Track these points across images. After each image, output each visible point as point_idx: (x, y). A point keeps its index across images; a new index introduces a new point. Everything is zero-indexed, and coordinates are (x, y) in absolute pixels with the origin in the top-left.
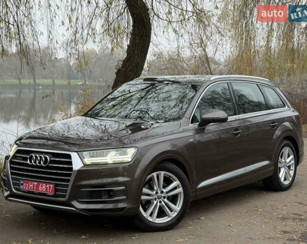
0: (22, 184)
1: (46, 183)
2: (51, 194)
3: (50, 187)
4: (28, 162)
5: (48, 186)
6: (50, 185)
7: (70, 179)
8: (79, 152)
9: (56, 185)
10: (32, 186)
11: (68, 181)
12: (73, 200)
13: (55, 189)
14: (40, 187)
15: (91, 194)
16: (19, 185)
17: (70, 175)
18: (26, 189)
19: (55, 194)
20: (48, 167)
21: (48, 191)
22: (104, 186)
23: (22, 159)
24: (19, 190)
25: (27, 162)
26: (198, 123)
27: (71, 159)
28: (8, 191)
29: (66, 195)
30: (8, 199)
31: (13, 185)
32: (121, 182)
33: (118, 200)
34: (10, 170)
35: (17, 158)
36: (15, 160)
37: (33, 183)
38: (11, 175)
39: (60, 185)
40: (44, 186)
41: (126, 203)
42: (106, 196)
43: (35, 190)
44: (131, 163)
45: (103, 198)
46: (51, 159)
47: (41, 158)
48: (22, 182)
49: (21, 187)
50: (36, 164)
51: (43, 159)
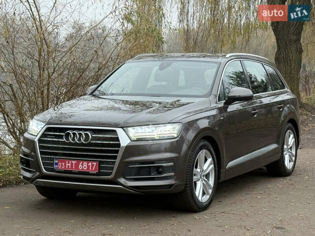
0: (57, 164)
1: (88, 161)
4: (64, 140)
5: (90, 164)
6: (93, 163)
7: (117, 156)
8: (124, 128)
9: (100, 163)
10: (70, 165)
11: (115, 157)
12: (120, 177)
13: (99, 166)
14: (80, 166)
15: (139, 171)
16: (52, 164)
17: (117, 152)
18: (61, 168)
19: (99, 171)
20: (90, 144)
21: (90, 169)
22: (153, 162)
23: (54, 137)
24: (53, 170)
25: (63, 140)
26: (224, 101)
27: (117, 135)
28: (34, 172)
29: (112, 172)
30: (35, 181)
31: (43, 166)
32: (170, 158)
33: (166, 177)
34: (39, 149)
35: (48, 136)
36: (46, 139)
37: (71, 162)
38: (40, 155)
39: (105, 162)
40: (85, 164)
41: (174, 180)
42: (155, 173)
43: (74, 169)
44: (178, 138)
45: (152, 175)
46: (93, 135)
47: (80, 134)
48: (57, 162)
49: (56, 167)
50: (75, 142)
51: (83, 136)
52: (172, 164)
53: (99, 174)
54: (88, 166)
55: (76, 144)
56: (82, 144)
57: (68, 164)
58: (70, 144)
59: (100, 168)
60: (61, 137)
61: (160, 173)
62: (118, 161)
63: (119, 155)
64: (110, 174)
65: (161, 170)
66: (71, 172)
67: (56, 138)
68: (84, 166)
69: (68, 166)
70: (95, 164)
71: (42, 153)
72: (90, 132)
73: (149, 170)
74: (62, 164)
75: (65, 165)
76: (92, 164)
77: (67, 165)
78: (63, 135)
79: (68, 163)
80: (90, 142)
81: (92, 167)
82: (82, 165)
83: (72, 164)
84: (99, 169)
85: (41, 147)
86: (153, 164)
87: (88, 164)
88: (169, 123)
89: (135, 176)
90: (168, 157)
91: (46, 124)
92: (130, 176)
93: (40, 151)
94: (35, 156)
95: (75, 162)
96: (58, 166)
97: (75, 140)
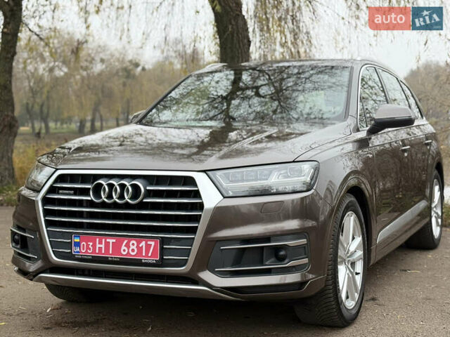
0: (78, 244)
1: (139, 238)
2: (152, 260)
3: (148, 247)
4: (91, 197)
5: (143, 244)
6: (149, 243)
7: (197, 227)
9: (163, 241)
11: (193, 230)
12: (203, 270)
13: (162, 249)
14: (123, 247)
15: (239, 257)
16: (69, 245)
17: (197, 219)
18: (86, 252)
20: (142, 206)
21: (144, 254)
23: (72, 192)
24: (70, 256)
25: (89, 198)
26: (368, 128)
27: (196, 186)
28: (36, 260)
29: (187, 259)
30: (36, 278)
31: (52, 248)
32: (300, 229)
33: (294, 267)
34: (44, 217)
35: (61, 191)
36: (56, 197)
37: (105, 241)
38: (46, 228)
39: (173, 241)
40: (133, 244)
41: (308, 272)
42: (273, 259)
43: (111, 254)
44: (313, 191)
45: (267, 263)
46: (148, 188)
50: (112, 200)
51: (128, 189)
52: (304, 241)
53: (162, 263)
55: (115, 205)
56: (127, 206)
58: (103, 205)
59: (163, 251)
60: (85, 192)
61: (281, 259)
62: (198, 238)
63: (202, 226)
64: (184, 263)
66: (105, 260)
67: (75, 194)
69: (100, 248)
70: (153, 243)
73: (260, 255)
76: (146, 243)
77: (98, 246)
78: (90, 189)
79: (101, 243)
81: (147, 250)
82: (128, 246)
83: (107, 244)
85: (47, 213)
86: (270, 242)
87: (138, 243)
88: (294, 162)
89: (232, 266)
90: (297, 227)
91: (57, 169)
92: (223, 268)
93: (46, 221)
94: (37, 230)
95: (114, 241)
96: (80, 249)
97: (112, 198)
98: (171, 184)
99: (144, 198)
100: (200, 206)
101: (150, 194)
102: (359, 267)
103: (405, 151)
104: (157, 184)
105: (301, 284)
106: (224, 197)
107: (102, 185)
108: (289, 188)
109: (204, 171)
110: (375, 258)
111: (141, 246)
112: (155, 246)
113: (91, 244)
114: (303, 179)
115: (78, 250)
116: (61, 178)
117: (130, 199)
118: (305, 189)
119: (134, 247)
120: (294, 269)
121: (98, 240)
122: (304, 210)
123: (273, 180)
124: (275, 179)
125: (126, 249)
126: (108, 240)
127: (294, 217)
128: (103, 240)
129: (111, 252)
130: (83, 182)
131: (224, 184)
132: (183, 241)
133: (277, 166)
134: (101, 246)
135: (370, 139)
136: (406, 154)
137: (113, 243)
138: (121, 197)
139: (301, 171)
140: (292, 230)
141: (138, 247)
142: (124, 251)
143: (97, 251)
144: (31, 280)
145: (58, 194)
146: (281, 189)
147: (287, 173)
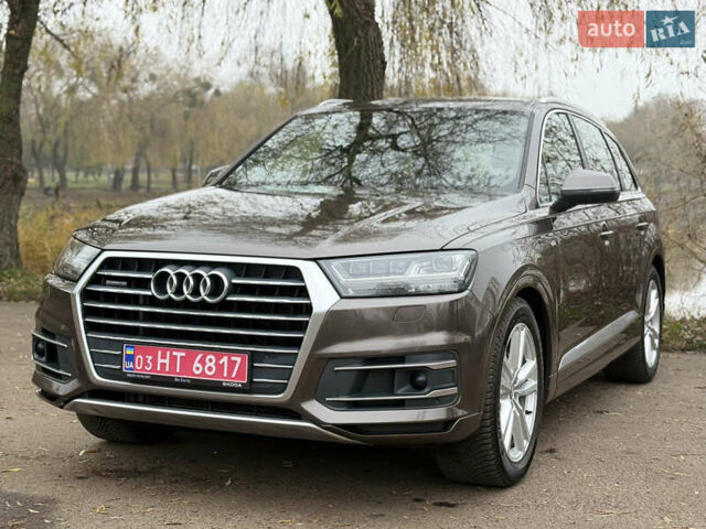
0: (131, 358)
1: (219, 352)
2: (237, 383)
3: (232, 364)
4: (152, 292)
5: (225, 360)
6: (233, 358)
7: (302, 339)
8: (321, 262)
9: (254, 357)
10: (167, 361)
11: (297, 343)
12: (307, 398)
13: (251, 368)
14: (196, 364)
15: (361, 382)
16: (118, 359)
17: (302, 327)
18: (143, 369)
19: (251, 381)
20: (225, 306)
21: (225, 375)
22: (399, 357)
23: (125, 283)
24: (120, 375)
25: (149, 293)
26: (551, 204)
27: (302, 280)
28: (70, 379)
29: (286, 384)
30: (68, 405)
31: (93, 363)
32: (447, 345)
33: (437, 398)
34: (84, 317)
35: (108, 282)
36: (101, 289)
37: (171, 355)
38: (86, 333)
39: (267, 357)
40: (211, 360)
41: (458, 407)
42: (408, 387)
43: (178, 373)
44: (467, 292)
45: (399, 392)
46: (234, 281)
47: (198, 278)
48: (130, 352)
49: (127, 365)
50: (182, 297)
51: (205, 281)
52: (452, 363)
53: (250, 388)
54: (220, 368)
55: (186, 304)
56: (203, 305)
57: (163, 360)
58: (169, 303)
59: (252, 371)
60: (144, 284)
61: (419, 387)
62: (303, 353)
63: (309, 337)
64: (281, 388)
65: (421, 378)
66: (169, 382)
67: (129, 287)
68: (208, 364)
69: (163, 365)
70: (238, 360)
71: (90, 327)
72: (225, 270)
73: (389, 381)
74: (145, 360)
75: (154, 361)
76: (229, 359)
77: (160, 361)
78: (149, 280)
79: (164, 357)
80: (224, 300)
81: (230, 370)
82: (202, 362)
83: (173, 359)
84: (251, 375)
85: (87, 312)
86: (403, 362)
87: (218, 359)
88: (442, 250)
89: (350, 395)
90: (444, 343)
91: (103, 250)
92: (337, 396)
93: (86, 323)
94: (72, 335)
95: (183, 354)
96: (134, 364)
97: (183, 294)
98: (266, 277)
99: (229, 294)
100: (308, 309)
101: (236, 289)
102: (531, 403)
103: (605, 237)
104: (247, 276)
105: (446, 424)
106: (342, 298)
107: (167, 274)
108: (434, 287)
109: (315, 260)
110: (555, 391)
111: (221, 362)
112: (241, 362)
113: (150, 358)
114: (453, 274)
115: (132, 366)
116: (110, 263)
117: (208, 296)
118: (456, 289)
119: (212, 365)
120: (437, 402)
121: (160, 352)
122: (455, 318)
123: (411, 276)
124: (415, 273)
125: (200, 366)
126: (174, 353)
127: (439, 329)
128: (168, 353)
129: (178, 370)
130: (141, 269)
131: (342, 278)
132: (280, 358)
133: (418, 255)
134: (164, 361)
135: (554, 219)
136: (607, 243)
137: (182, 357)
138: (196, 292)
139: (451, 263)
140: (436, 347)
141: (217, 364)
142: (197, 369)
143: (159, 369)
144: (62, 407)
145: (105, 285)
146: (422, 288)
147: (431, 265)
